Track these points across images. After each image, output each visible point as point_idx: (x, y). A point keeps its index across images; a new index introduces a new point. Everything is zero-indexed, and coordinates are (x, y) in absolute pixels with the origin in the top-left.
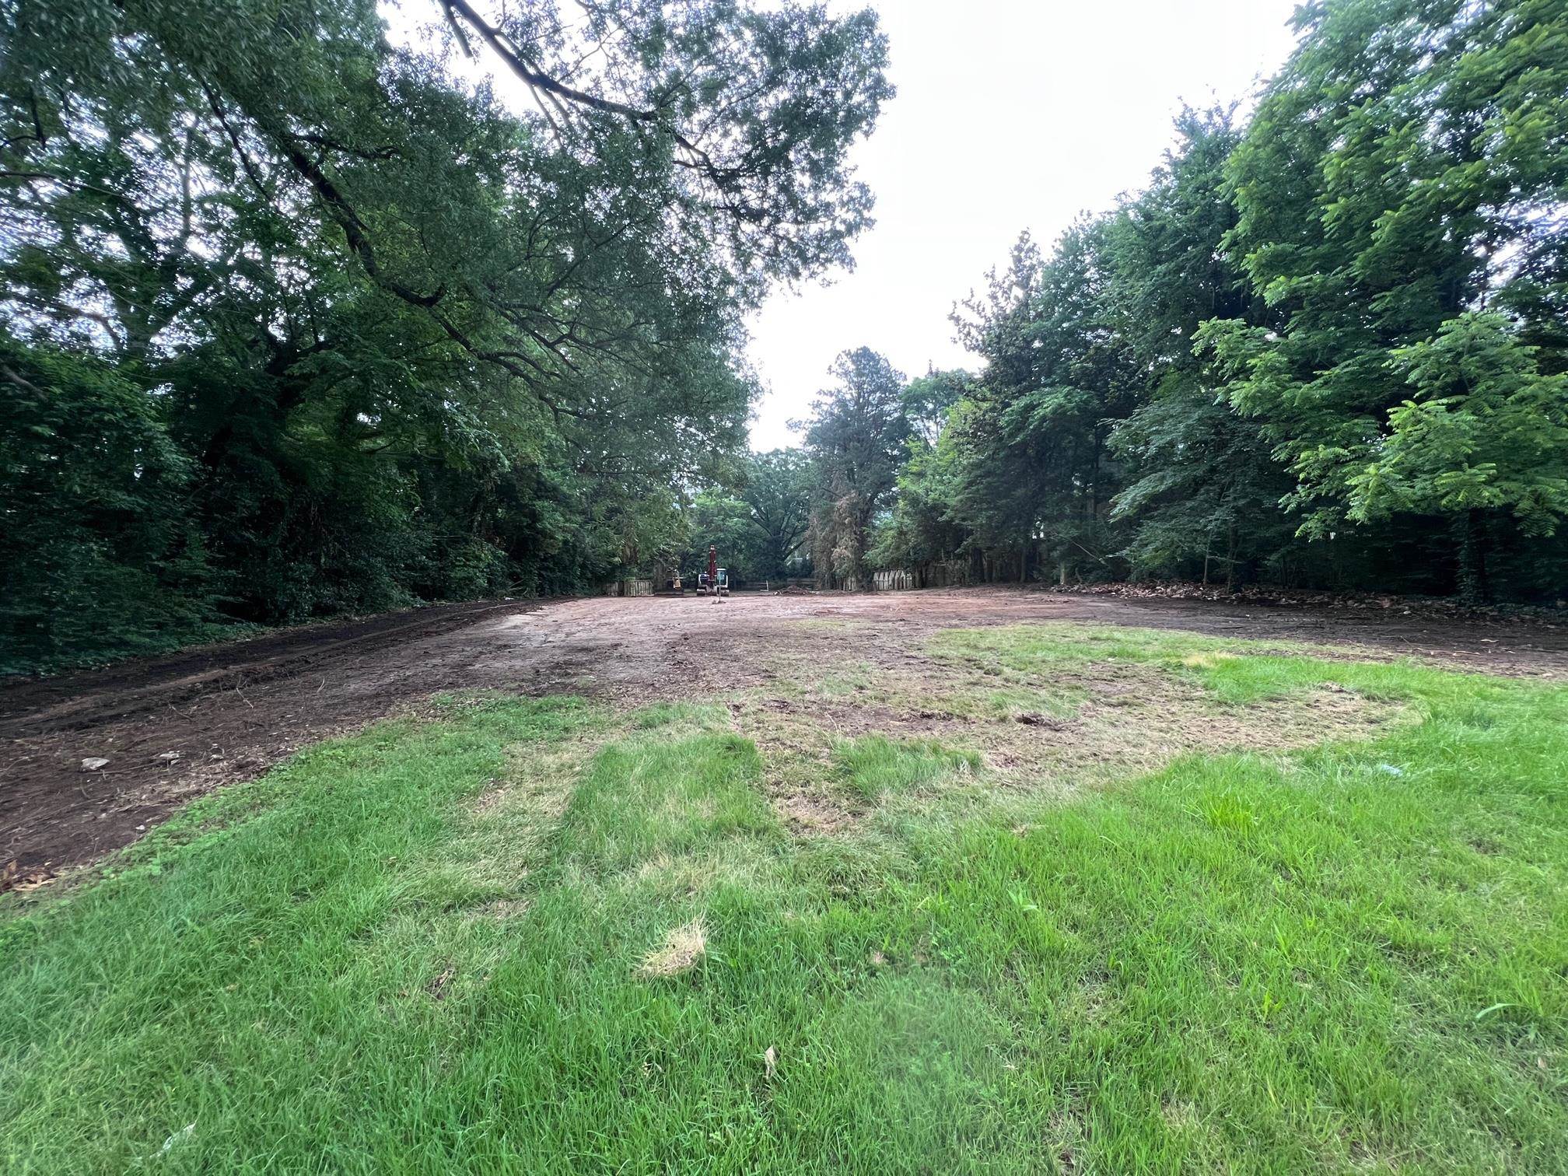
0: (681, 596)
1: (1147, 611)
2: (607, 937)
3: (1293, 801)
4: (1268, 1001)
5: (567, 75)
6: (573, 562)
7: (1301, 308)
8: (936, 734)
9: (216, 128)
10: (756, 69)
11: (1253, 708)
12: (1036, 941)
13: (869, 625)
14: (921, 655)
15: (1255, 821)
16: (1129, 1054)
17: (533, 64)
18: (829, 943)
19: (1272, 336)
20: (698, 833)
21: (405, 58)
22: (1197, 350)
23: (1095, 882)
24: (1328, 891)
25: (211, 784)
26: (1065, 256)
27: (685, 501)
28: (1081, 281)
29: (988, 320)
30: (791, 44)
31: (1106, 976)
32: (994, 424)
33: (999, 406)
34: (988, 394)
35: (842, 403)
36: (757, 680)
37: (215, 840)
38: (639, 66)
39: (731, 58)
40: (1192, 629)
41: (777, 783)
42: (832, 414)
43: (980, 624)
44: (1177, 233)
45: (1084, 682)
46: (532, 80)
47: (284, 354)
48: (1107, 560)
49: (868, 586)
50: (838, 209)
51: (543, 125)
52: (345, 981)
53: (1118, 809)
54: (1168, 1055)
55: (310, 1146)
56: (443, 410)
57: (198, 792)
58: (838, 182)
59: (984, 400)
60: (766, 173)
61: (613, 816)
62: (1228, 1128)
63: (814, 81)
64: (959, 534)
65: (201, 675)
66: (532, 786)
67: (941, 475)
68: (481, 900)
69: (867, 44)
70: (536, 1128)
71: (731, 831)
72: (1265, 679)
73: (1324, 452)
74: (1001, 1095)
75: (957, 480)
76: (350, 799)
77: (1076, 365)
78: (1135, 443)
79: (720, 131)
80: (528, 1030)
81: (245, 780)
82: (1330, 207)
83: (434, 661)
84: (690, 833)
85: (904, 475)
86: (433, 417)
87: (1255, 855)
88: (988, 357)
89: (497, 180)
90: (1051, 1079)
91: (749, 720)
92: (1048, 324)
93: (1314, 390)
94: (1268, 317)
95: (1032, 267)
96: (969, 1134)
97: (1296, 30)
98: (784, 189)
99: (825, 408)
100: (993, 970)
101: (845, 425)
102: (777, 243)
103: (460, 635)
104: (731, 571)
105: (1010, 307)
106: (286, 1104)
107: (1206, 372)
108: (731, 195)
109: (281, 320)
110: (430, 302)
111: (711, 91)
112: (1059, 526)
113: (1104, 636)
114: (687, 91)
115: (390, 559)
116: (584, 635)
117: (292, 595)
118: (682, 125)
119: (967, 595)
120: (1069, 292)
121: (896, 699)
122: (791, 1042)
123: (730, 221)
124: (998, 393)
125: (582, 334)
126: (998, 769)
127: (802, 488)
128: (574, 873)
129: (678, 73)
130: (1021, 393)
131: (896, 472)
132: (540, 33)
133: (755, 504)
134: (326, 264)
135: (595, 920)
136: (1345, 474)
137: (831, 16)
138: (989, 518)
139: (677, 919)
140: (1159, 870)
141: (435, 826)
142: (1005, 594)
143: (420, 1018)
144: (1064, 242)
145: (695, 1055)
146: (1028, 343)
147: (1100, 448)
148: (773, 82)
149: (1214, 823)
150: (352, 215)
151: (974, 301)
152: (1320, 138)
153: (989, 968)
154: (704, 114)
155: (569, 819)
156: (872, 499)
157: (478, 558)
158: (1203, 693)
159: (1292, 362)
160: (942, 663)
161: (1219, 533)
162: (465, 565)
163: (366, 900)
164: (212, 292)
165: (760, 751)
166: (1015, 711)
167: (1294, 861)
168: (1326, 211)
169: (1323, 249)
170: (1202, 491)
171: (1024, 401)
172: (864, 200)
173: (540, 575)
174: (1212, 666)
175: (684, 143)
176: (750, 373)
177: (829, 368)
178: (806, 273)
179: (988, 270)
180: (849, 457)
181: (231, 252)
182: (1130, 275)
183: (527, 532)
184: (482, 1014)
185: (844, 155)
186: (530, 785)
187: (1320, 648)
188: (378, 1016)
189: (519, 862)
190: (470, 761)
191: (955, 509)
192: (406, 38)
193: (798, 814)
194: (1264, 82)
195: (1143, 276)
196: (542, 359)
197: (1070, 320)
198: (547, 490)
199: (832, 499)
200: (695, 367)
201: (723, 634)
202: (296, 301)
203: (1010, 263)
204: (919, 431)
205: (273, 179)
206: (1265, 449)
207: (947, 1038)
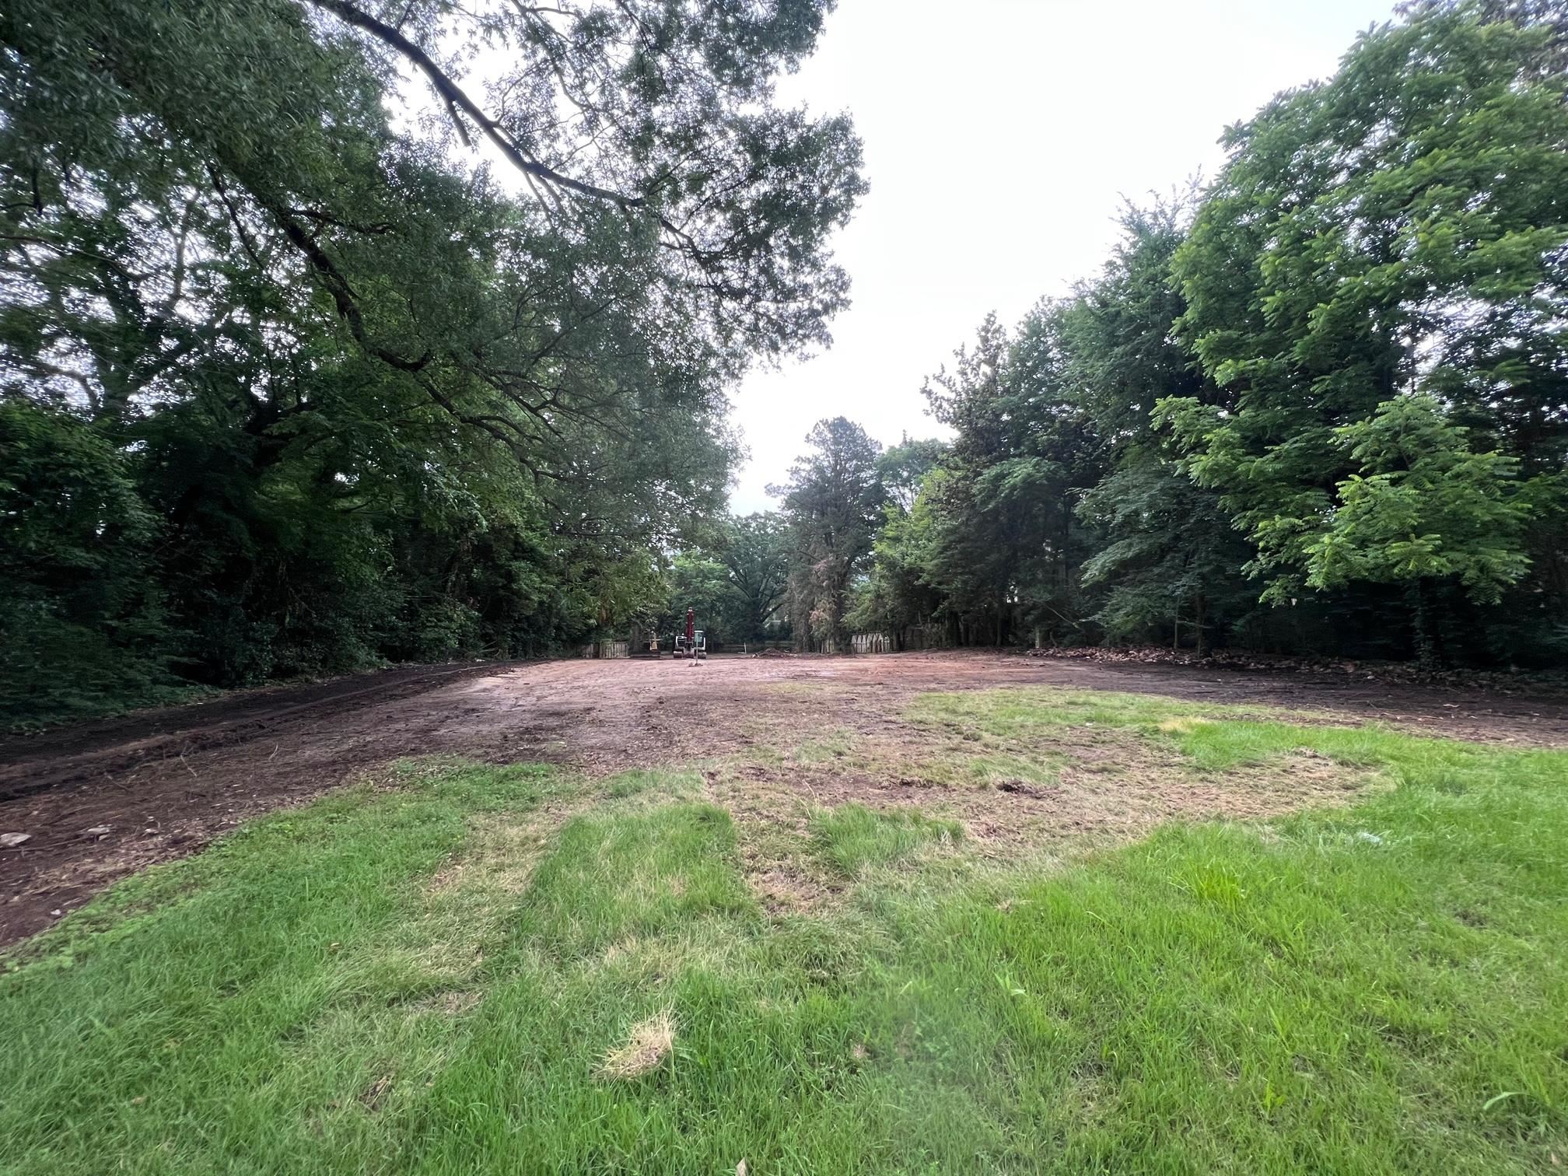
0: (658, 658)
1: (1122, 675)
2: (567, 1033)
3: (1278, 870)
4: (1270, 1095)
5: (560, 164)
6: (548, 623)
7: (1249, 388)
8: (916, 802)
9: (215, 202)
10: (739, 165)
11: (1231, 774)
12: (1025, 1030)
13: (847, 688)
14: (899, 719)
15: (1242, 895)
16: (1129, 1160)
17: (528, 154)
18: (807, 1035)
19: (1224, 414)
20: (668, 913)
21: (406, 144)
22: (1156, 424)
23: (1084, 961)
24: (1320, 969)
25: (141, 861)
26: (1029, 337)
27: (664, 563)
28: (1044, 360)
29: (958, 394)
30: (772, 144)
31: (1100, 1068)
32: (967, 492)
33: (971, 475)
34: (961, 464)
35: (820, 470)
36: (734, 746)
37: (138, 926)
38: (629, 159)
39: (716, 154)
40: (1166, 694)
41: (753, 857)
42: (810, 480)
43: (958, 688)
44: (1131, 319)
45: (1064, 748)
46: (527, 168)
47: (264, 414)
48: (1080, 624)
49: (846, 650)
50: (815, 290)
51: (535, 207)
52: (268, 1091)
53: (1103, 882)
54: (1170, 1160)
56: (423, 471)
57: (127, 872)
58: (815, 266)
59: (957, 468)
60: (747, 256)
61: (578, 894)
63: (793, 176)
64: (932, 597)
65: (145, 741)
66: (493, 861)
67: (916, 540)
68: (429, 992)
69: (842, 147)
71: (703, 910)
72: (1241, 744)
73: (1280, 522)
75: (932, 545)
76: (294, 877)
77: (1043, 437)
78: (1103, 511)
79: (704, 217)
80: (472, 1145)
81: (180, 857)
82: (1268, 299)
83: (397, 726)
84: (659, 912)
85: (881, 540)
86: (412, 478)
87: (1245, 931)
88: (960, 429)
89: (489, 255)
91: (725, 788)
92: (1015, 399)
93: (1266, 464)
94: (1215, 395)
95: (999, 347)
97: (1227, 147)
98: (763, 271)
99: (803, 474)
100: (981, 1064)
101: (822, 490)
102: (757, 320)
103: (425, 698)
104: (708, 633)
105: (979, 383)
107: (1165, 446)
108: (714, 275)
109: (265, 381)
110: (416, 367)
111: (696, 182)
112: (1033, 590)
113: (1081, 700)
114: (674, 182)
115: (358, 619)
116: (556, 699)
117: (252, 655)
118: (668, 211)
119: (944, 658)
120: (1034, 369)
121: (875, 766)
122: (765, 1154)
123: (713, 299)
124: (970, 462)
125: (565, 399)
126: (980, 839)
127: (780, 552)
128: (533, 959)
129: (665, 166)
130: (992, 463)
131: (872, 537)
132: (537, 126)
133: (733, 566)
134: (313, 329)
135: (554, 1013)
136: (1302, 543)
137: (808, 121)
138: (965, 582)
139: (643, 1011)
140: (1149, 948)
141: (384, 908)
142: (981, 657)
143: (350, 1134)
144: (1027, 325)
146: (997, 416)
147: (1069, 516)
148: (754, 176)
149: (1201, 896)
150: (344, 285)
151: (946, 375)
152: (1255, 239)
153: (977, 1061)
154: (690, 202)
155: (530, 899)
156: (849, 563)
157: (450, 619)
158: (1181, 759)
159: (1244, 438)
160: (921, 728)
161: (1186, 599)
162: (436, 626)
163: (301, 994)
164: (197, 354)
165: (735, 822)
166: (995, 778)
167: (1284, 936)
168: (1265, 303)
169: (1265, 336)
170: (1168, 557)
171: (994, 470)
172: (840, 283)
173: (513, 636)
174: (1189, 731)
175: (670, 227)
176: (730, 440)
177: (807, 437)
178: (784, 347)
179: (958, 348)
180: (826, 521)
181: (220, 316)
182: (1090, 355)
183: (501, 592)
184: (421, 1128)
185: (821, 242)
186: (491, 860)
187: (1291, 712)
188: (303, 1133)
189: (474, 947)
190: (427, 834)
191: (932, 575)
192: (408, 127)
193: (774, 890)
194: (1202, 189)
195: (1102, 357)
196: (525, 423)
197: (1035, 395)
198: (524, 551)
199: (810, 562)
200: (676, 434)
201: (699, 698)
202: (281, 363)
203: (978, 342)
204: (894, 497)
205: (269, 249)
206: (1225, 518)
207: (934, 1145)
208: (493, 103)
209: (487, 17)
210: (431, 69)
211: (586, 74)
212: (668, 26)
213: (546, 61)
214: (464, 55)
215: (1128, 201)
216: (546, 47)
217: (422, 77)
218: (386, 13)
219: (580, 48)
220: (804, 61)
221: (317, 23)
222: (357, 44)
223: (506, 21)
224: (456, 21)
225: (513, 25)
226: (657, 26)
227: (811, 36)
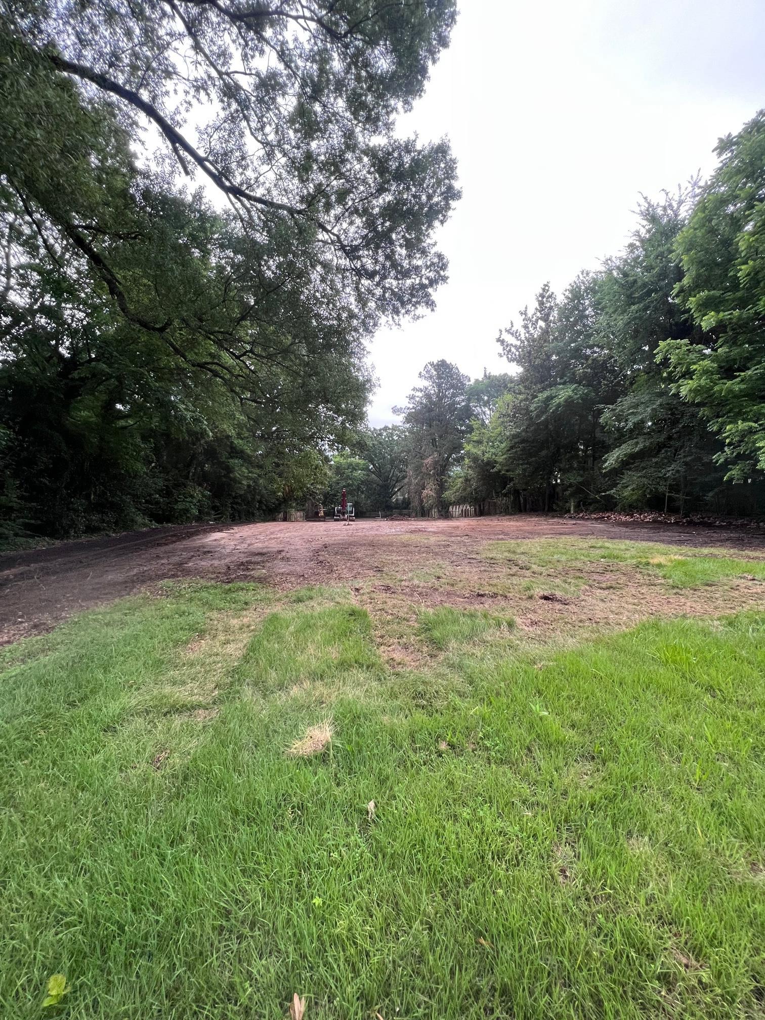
0: (324, 521)
1: (627, 530)
2: (269, 732)
3: (719, 648)
4: (698, 772)
5: (250, 186)
6: (253, 499)
7: (726, 332)
8: (487, 606)
9: (27, 223)
10: (371, 181)
11: (695, 590)
12: (548, 735)
13: (444, 539)
14: (478, 557)
15: (693, 660)
16: (606, 806)
17: (228, 179)
18: (412, 736)
19: (708, 351)
20: (329, 667)
21: (146, 175)
22: (658, 359)
23: (587, 698)
24: (740, 704)
25: (17, 637)
26: (572, 300)
27: (327, 459)
28: (583, 316)
29: (522, 342)
30: (393, 165)
31: (593, 758)
32: (527, 409)
33: (530, 397)
34: (523, 390)
35: (428, 396)
36: (371, 573)
37: (18, 671)
38: (296, 181)
39: (355, 174)
40: (656, 541)
41: (382, 637)
42: (421, 403)
43: (518, 538)
44: (645, 285)
45: (585, 574)
46: (228, 190)
47: (71, 364)
48: (601, 497)
49: (445, 514)
50: (424, 270)
51: (235, 218)
52: (99, 758)
53: (603, 653)
54: (632, 807)
55: (73, 859)
56: (170, 401)
57: (8, 642)
58: (424, 252)
59: (520, 393)
60: (377, 247)
61: (274, 656)
62: (670, 853)
63: (408, 189)
64: (504, 480)
65: (13, 570)
66: (223, 638)
67: (493, 442)
68: (188, 709)
69: (442, 165)
70: (218, 849)
71: (351, 666)
72: (704, 572)
73: (742, 425)
74: (521, 830)
75: (503, 445)
76: (105, 645)
77: (580, 370)
78: (620, 422)
79: (348, 220)
80: (216, 787)
81: (39, 634)
82: (743, 267)
83: (163, 561)
84: (324, 667)
85: (468, 443)
86: (164, 405)
87: (693, 682)
88: (522, 366)
89: (206, 253)
90: (554, 821)
91: (365, 597)
92: (561, 344)
93: (734, 385)
94: (706, 339)
95: (551, 308)
96: (499, 855)
97: (720, 154)
98: (388, 257)
99: (417, 399)
100: (519, 753)
101: (430, 410)
102: (384, 292)
103: (179, 545)
104: (356, 505)
105: (536, 334)
106: (59, 834)
107: (665, 375)
108: (355, 262)
109: (67, 344)
110: (162, 330)
111: (342, 196)
112: (569, 475)
113: (599, 545)
114: (327, 197)
115: (135, 497)
116: (260, 545)
117: (72, 519)
118: (323, 217)
119: (510, 520)
120: (575, 323)
121: (461, 585)
122: (386, 798)
123: (354, 279)
124: (529, 389)
125: (258, 350)
126: (526, 628)
127: (402, 452)
128: (248, 693)
129: (320, 185)
130: (544, 389)
131: (463, 441)
132: (233, 160)
133: (372, 461)
134: (96, 308)
135: (261, 721)
136: (756, 440)
137: (419, 147)
138: (524, 470)
139: (314, 720)
140: (630, 691)
141: (159, 663)
142: (535, 519)
143: (146, 780)
144: (571, 291)
145: (323, 805)
146: (549, 357)
147: (596, 424)
148: (381, 190)
149: (667, 661)
150: (112, 275)
151: (514, 329)
152: (736, 223)
153: (516, 753)
154: (338, 210)
155: (246, 659)
156: (448, 458)
157: (192, 496)
158: (663, 581)
159: (720, 367)
160: (492, 562)
161: (674, 479)
162: (184, 501)
163: (114, 708)
164: (24, 326)
165: (371, 617)
166: (538, 591)
167: (719, 684)
168: (741, 270)
169: (739, 294)
170: (663, 451)
171: (546, 394)
172: (441, 264)
173: (232, 507)
174: (669, 564)
175: (325, 229)
176: (366, 374)
177: (420, 374)
178: (403, 311)
179: (523, 309)
180: (433, 431)
181: (36, 300)
182: (614, 312)
183: (224, 479)
184: (186, 778)
185: (428, 236)
186: (221, 637)
187: (741, 552)
188: (118, 779)
189: (213, 686)
190: (183, 622)
191: (502, 464)
192: (147, 163)
193: (395, 655)
194: (700, 187)
195: (624, 312)
196: (234, 367)
197: (575, 341)
198: (237, 453)
199: (422, 458)
200: (330, 371)
201: (350, 544)
202: (76, 331)
203: (536, 305)
204: (478, 414)
205: (63, 254)
206: (703, 423)
207: (487, 796)
208: (203, 144)
209: (196, 80)
210: (160, 121)
211: (265, 119)
212: (320, 81)
213: (237, 111)
214: (182, 109)
215: (645, 198)
216: (237, 101)
217: (155, 127)
218: (128, 81)
219: (260, 100)
220: (416, 103)
221: (83, 90)
222: (110, 105)
223: (209, 83)
224: (176, 84)
225: (214, 85)
226: (312, 81)
227: (420, 83)
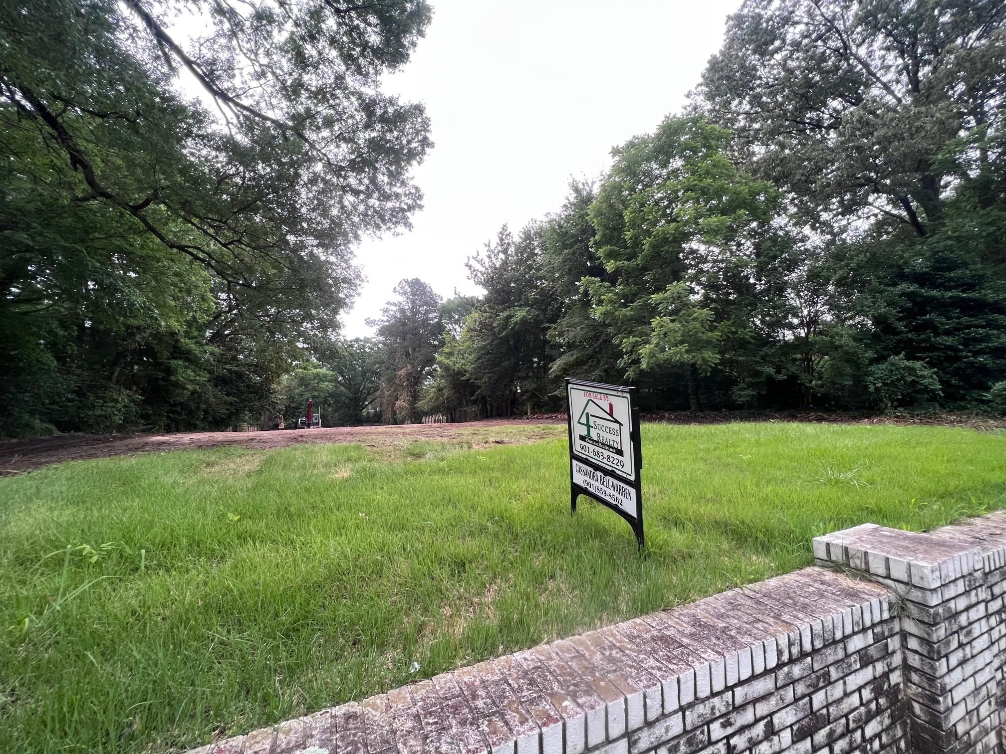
5: (238, 95)
7: (621, 276)
10: (358, 118)
17: (215, 84)
19: (612, 287)
22: (581, 290)
26: (525, 241)
28: (533, 254)
29: (487, 269)
30: (379, 112)
32: (491, 325)
33: (493, 315)
34: (487, 309)
35: (402, 311)
38: (285, 100)
39: (344, 109)
44: (573, 236)
46: (216, 94)
48: (549, 397)
49: (418, 421)
50: (403, 197)
58: (403, 183)
59: (486, 312)
60: (362, 171)
63: (391, 131)
64: (473, 388)
67: (462, 354)
69: (420, 120)
73: (632, 339)
75: (471, 357)
77: (532, 296)
82: (628, 233)
85: (441, 355)
88: (487, 289)
92: (517, 274)
94: (610, 279)
95: (509, 244)
98: (373, 180)
99: (392, 313)
101: (404, 324)
102: (367, 209)
104: (323, 417)
105: (498, 263)
108: (341, 180)
111: (330, 122)
112: (526, 382)
114: (314, 118)
120: (528, 258)
124: (493, 308)
127: (374, 364)
129: (309, 108)
130: (505, 309)
131: (436, 354)
133: (341, 373)
137: (401, 103)
138: (489, 378)
144: (524, 233)
146: (508, 283)
147: (544, 340)
148: (368, 126)
151: (479, 258)
154: (325, 133)
156: (421, 371)
157: (117, 401)
162: (103, 406)
168: (627, 235)
169: (627, 251)
170: (590, 361)
171: (506, 314)
172: (417, 195)
175: (314, 147)
178: (384, 227)
179: (487, 243)
180: (407, 343)
182: (553, 253)
185: (407, 170)
191: (471, 374)
195: (560, 253)
197: (528, 273)
198: (182, 353)
199: (395, 370)
203: (498, 240)
204: (450, 330)
206: (611, 338)
